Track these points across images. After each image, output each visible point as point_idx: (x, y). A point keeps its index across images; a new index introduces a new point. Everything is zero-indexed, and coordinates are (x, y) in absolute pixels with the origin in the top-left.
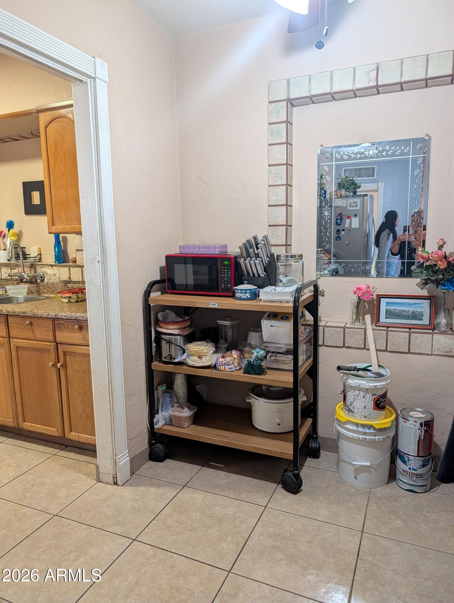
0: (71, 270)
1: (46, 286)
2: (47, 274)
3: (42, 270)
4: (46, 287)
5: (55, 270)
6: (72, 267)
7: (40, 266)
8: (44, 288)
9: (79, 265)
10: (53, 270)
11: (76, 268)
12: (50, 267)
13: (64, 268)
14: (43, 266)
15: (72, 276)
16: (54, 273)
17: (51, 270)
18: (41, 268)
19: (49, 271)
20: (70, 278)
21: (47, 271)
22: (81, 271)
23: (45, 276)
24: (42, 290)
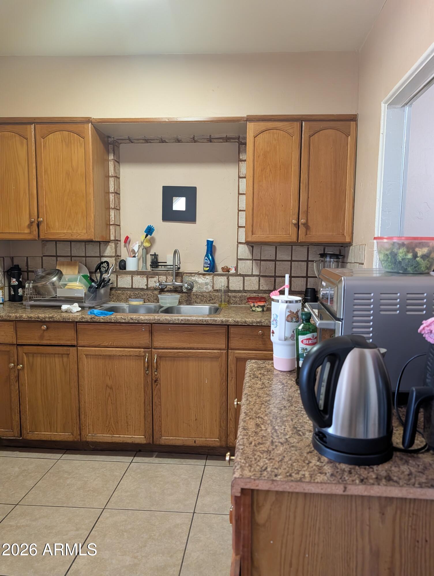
0: (230, 279)
1: (199, 295)
2: (197, 282)
3: (191, 279)
4: (200, 297)
5: (207, 279)
6: (231, 276)
7: (188, 274)
8: (197, 297)
9: (240, 274)
10: (205, 279)
11: (237, 277)
12: (201, 276)
13: (221, 277)
14: (193, 275)
15: (230, 285)
16: (206, 281)
17: (203, 279)
18: (189, 276)
19: (200, 279)
20: (228, 287)
21: (197, 280)
22: (242, 280)
23: (195, 285)
24: (194, 299)
